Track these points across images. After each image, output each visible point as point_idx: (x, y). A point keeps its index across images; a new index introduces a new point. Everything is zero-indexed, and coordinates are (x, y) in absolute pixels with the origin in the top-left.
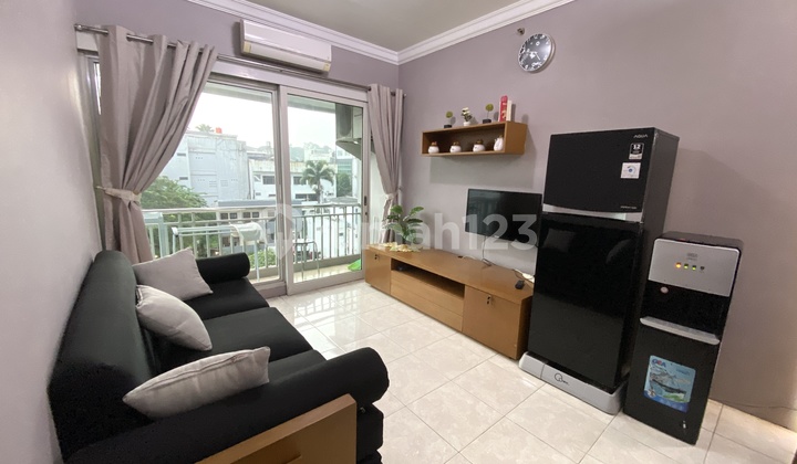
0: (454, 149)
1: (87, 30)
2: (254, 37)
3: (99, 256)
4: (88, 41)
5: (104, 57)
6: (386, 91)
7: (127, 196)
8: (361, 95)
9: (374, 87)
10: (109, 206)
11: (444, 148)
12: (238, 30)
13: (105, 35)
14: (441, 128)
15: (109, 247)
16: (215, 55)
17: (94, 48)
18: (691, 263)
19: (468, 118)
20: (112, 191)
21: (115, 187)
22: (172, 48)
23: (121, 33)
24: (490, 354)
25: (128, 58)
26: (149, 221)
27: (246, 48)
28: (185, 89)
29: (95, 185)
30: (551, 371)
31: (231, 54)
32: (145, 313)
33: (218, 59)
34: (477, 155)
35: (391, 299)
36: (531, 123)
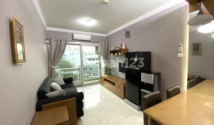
0: (116, 54)
1: (47, 40)
2: (76, 36)
3: (48, 77)
4: (48, 41)
5: (50, 43)
6: (103, 43)
7: (53, 67)
8: (98, 44)
9: (100, 42)
10: (50, 69)
11: (114, 54)
12: (73, 35)
13: (50, 40)
14: (113, 50)
15: (50, 76)
16: (68, 41)
17: (49, 42)
18: (147, 77)
19: (118, 47)
20: (51, 66)
21: (51, 65)
22: (61, 41)
23: (53, 39)
24: (120, 98)
25: (54, 43)
26: (57, 71)
27: (74, 39)
28: (63, 48)
29: (48, 65)
30: (129, 102)
31: (72, 40)
32: (52, 86)
33: (69, 41)
34: (119, 56)
35: (104, 87)
36: (129, 48)
